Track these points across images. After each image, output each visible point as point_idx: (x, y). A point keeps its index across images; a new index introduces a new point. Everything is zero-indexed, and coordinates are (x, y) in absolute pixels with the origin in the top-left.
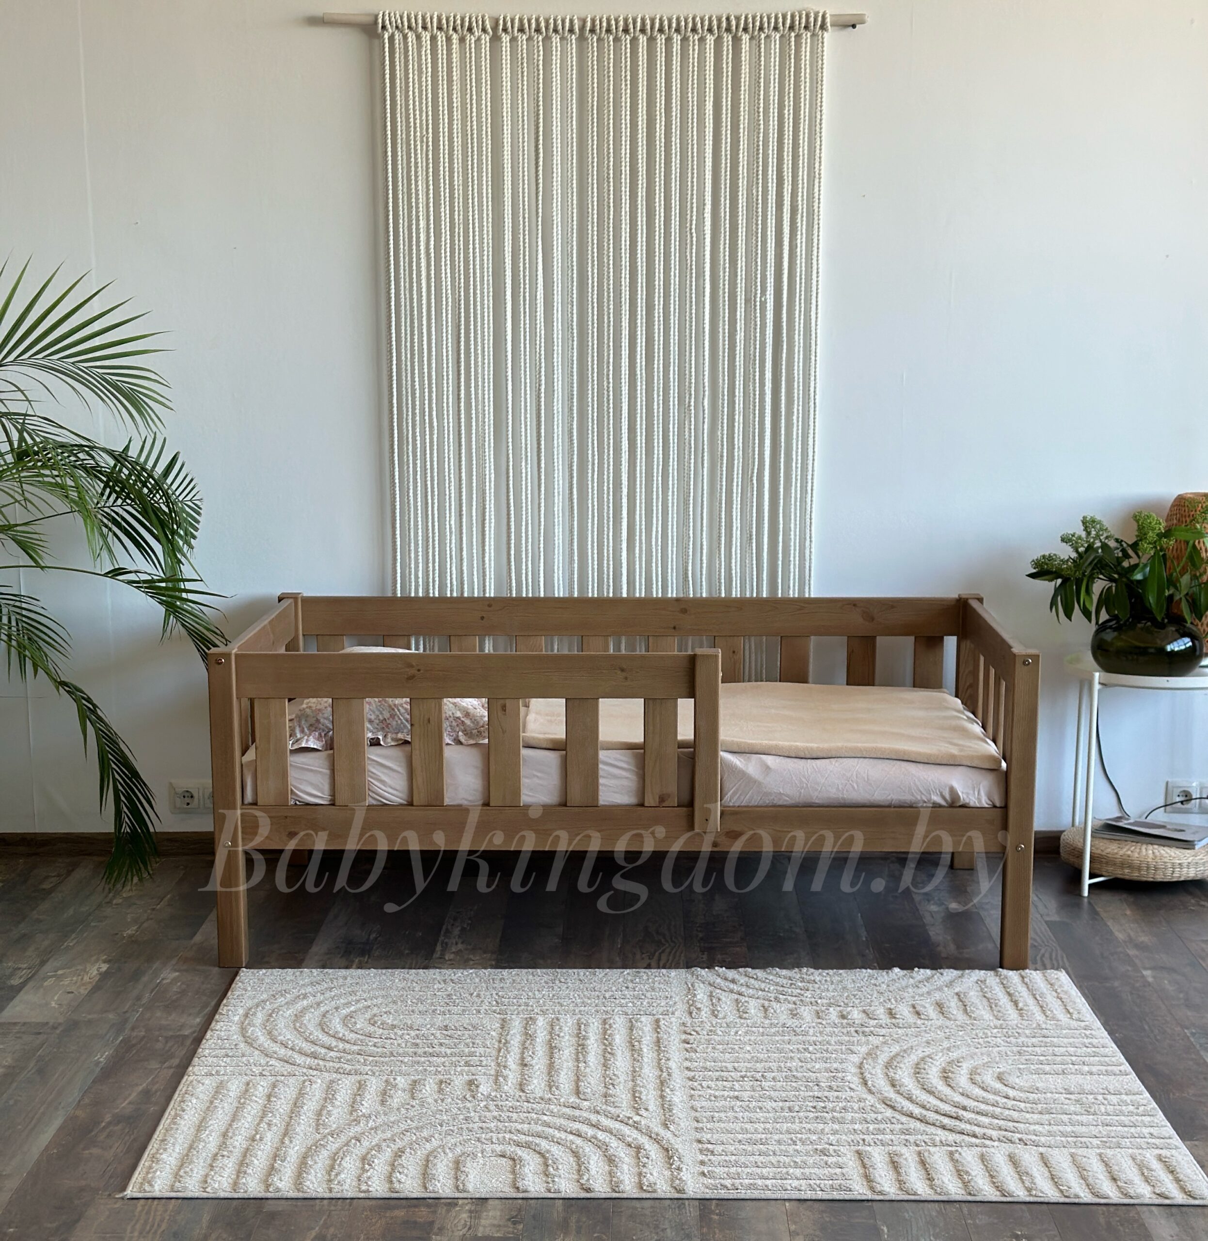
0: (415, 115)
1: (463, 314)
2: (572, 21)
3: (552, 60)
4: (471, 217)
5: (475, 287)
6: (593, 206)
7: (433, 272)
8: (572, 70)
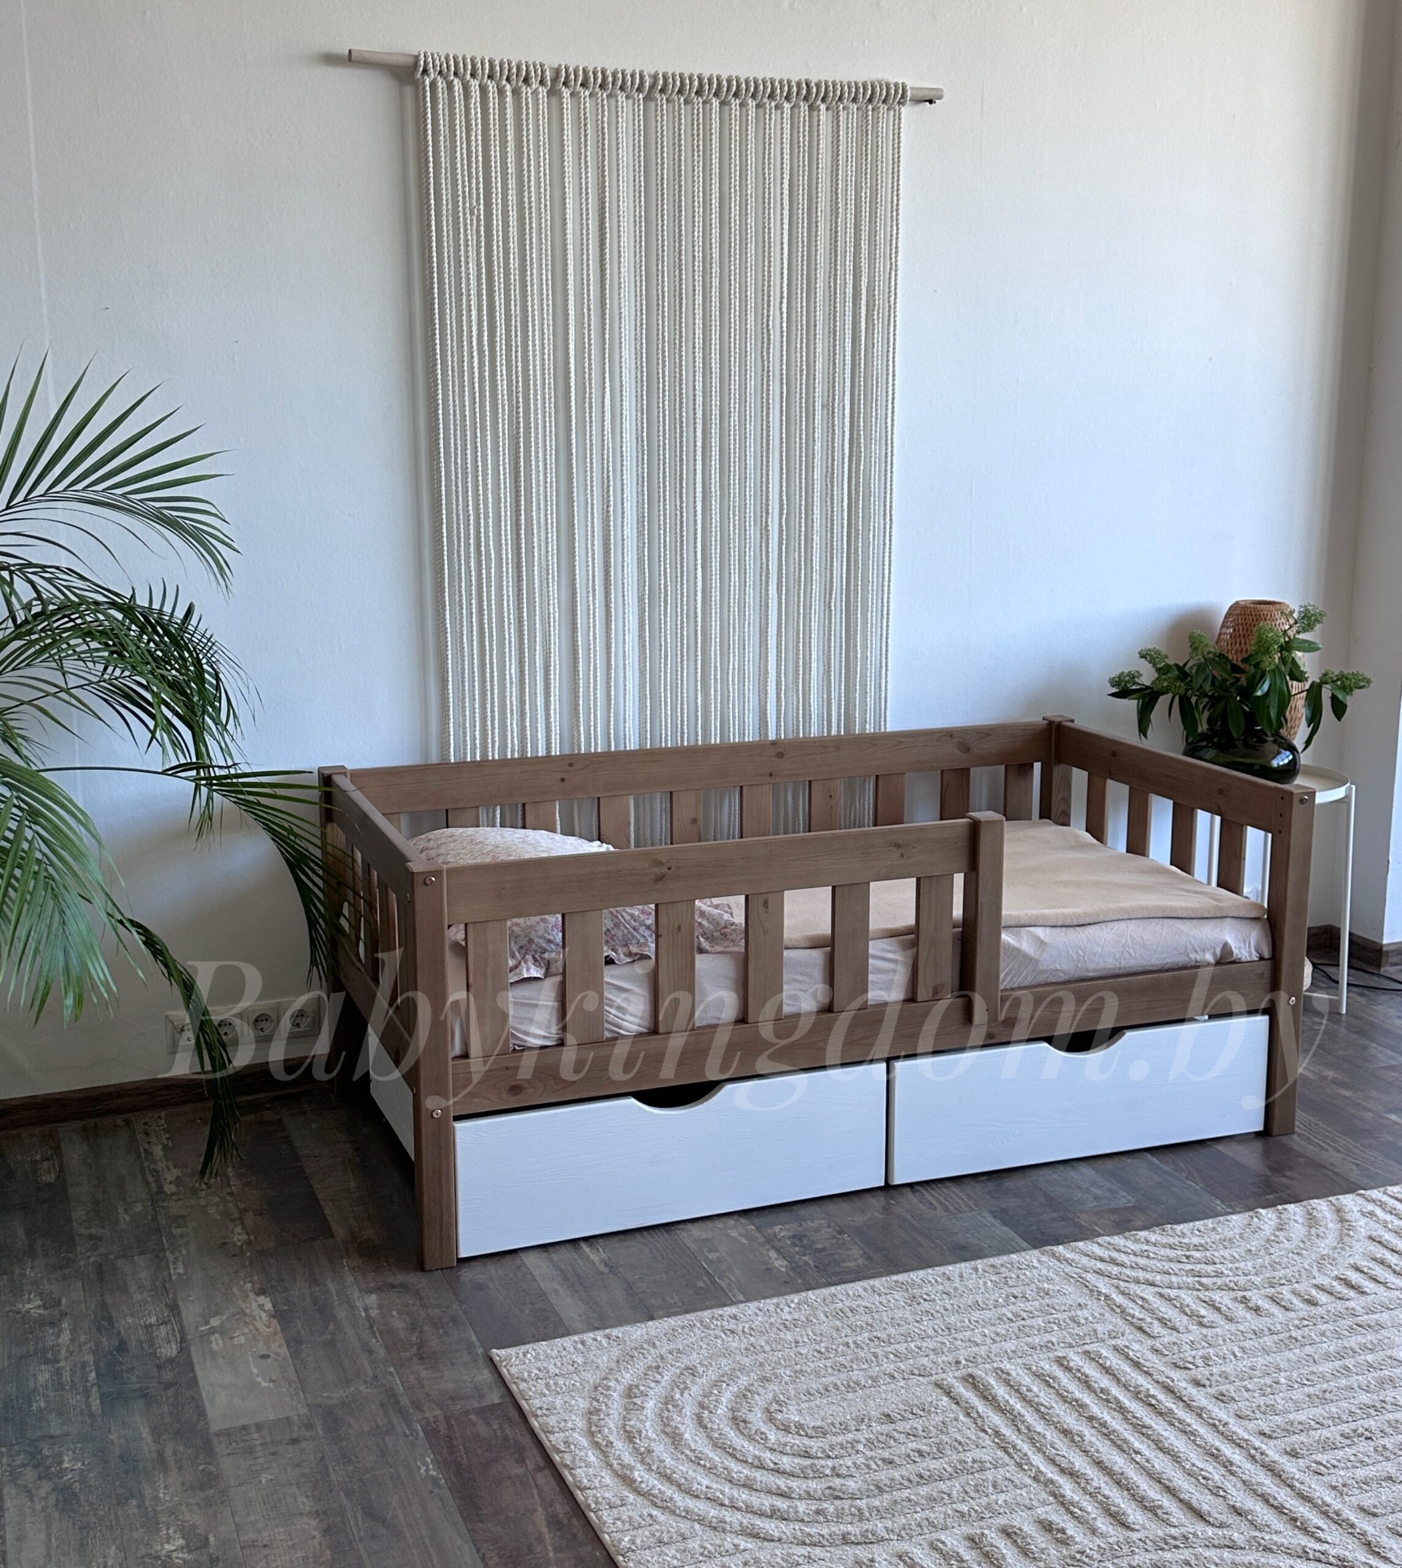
0: (463, 182)
1: (522, 425)
2: (642, 77)
3: (618, 122)
4: (530, 308)
5: (536, 391)
6: (663, 297)
7: (487, 374)
8: (639, 136)
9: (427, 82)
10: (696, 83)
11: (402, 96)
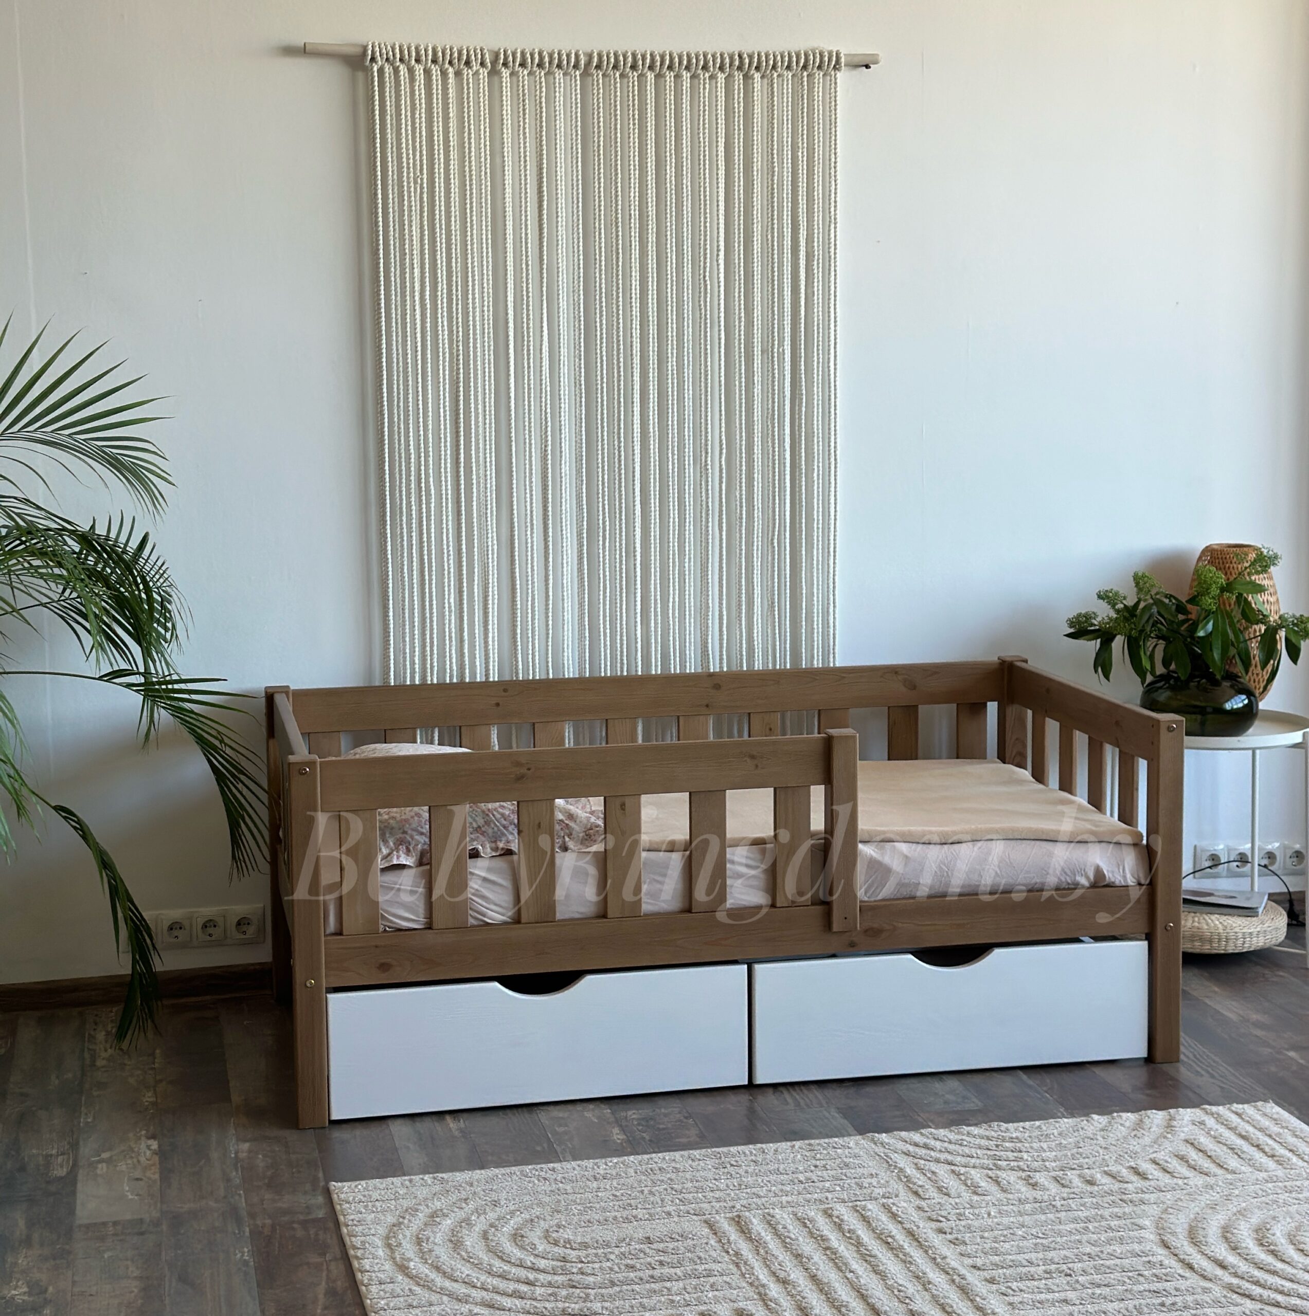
0: (408, 155)
1: (461, 371)
2: (577, 56)
3: (555, 97)
4: (470, 265)
5: (475, 340)
6: (600, 253)
7: (428, 325)
8: (576, 108)
9: (375, 69)
10: (630, 59)
11: (354, 82)
